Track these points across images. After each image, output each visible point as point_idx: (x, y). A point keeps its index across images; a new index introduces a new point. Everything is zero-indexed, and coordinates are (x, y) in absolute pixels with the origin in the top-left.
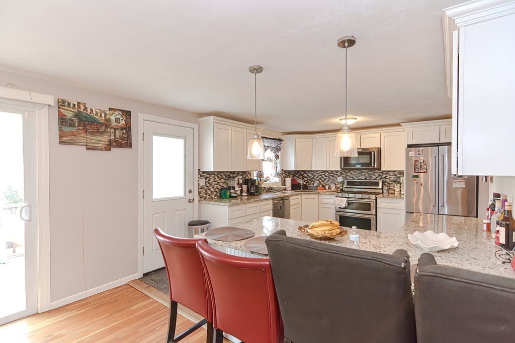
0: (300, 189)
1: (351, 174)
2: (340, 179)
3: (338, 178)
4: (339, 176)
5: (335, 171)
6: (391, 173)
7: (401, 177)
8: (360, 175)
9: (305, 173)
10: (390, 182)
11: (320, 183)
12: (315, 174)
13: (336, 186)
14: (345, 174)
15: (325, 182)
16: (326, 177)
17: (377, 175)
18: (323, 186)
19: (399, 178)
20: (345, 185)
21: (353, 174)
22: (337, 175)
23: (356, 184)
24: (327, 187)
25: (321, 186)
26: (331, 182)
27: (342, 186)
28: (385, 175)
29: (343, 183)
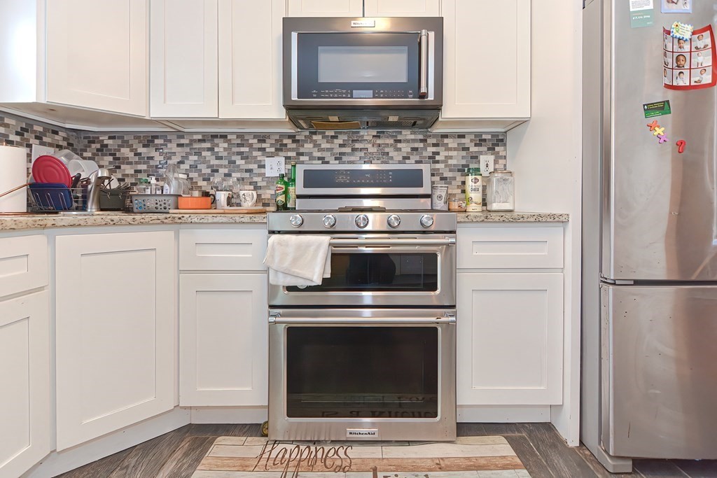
0: (84, 208)
1: (316, 145)
2: (275, 166)
3: (268, 162)
4: (271, 155)
5: (256, 136)
6: (451, 143)
7: (481, 153)
8: (348, 150)
9: (125, 144)
10: (447, 174)
11: (193, 185)
12: (172, 147)
13: (259, 196)
14: (291, 145)
15: (217, 179)
16: (219, 158)
17: (406, 148)
18: (206, 194)
19: (475, 158)
20: (299, 188)
21: (325, 145)
22: (263, 150)
23: (341, 179)
24: (222, 197)
25: (196, 194)
26: (241, 180)
27: (286, 193)
28: (431, 150)
29: (288, 180)
